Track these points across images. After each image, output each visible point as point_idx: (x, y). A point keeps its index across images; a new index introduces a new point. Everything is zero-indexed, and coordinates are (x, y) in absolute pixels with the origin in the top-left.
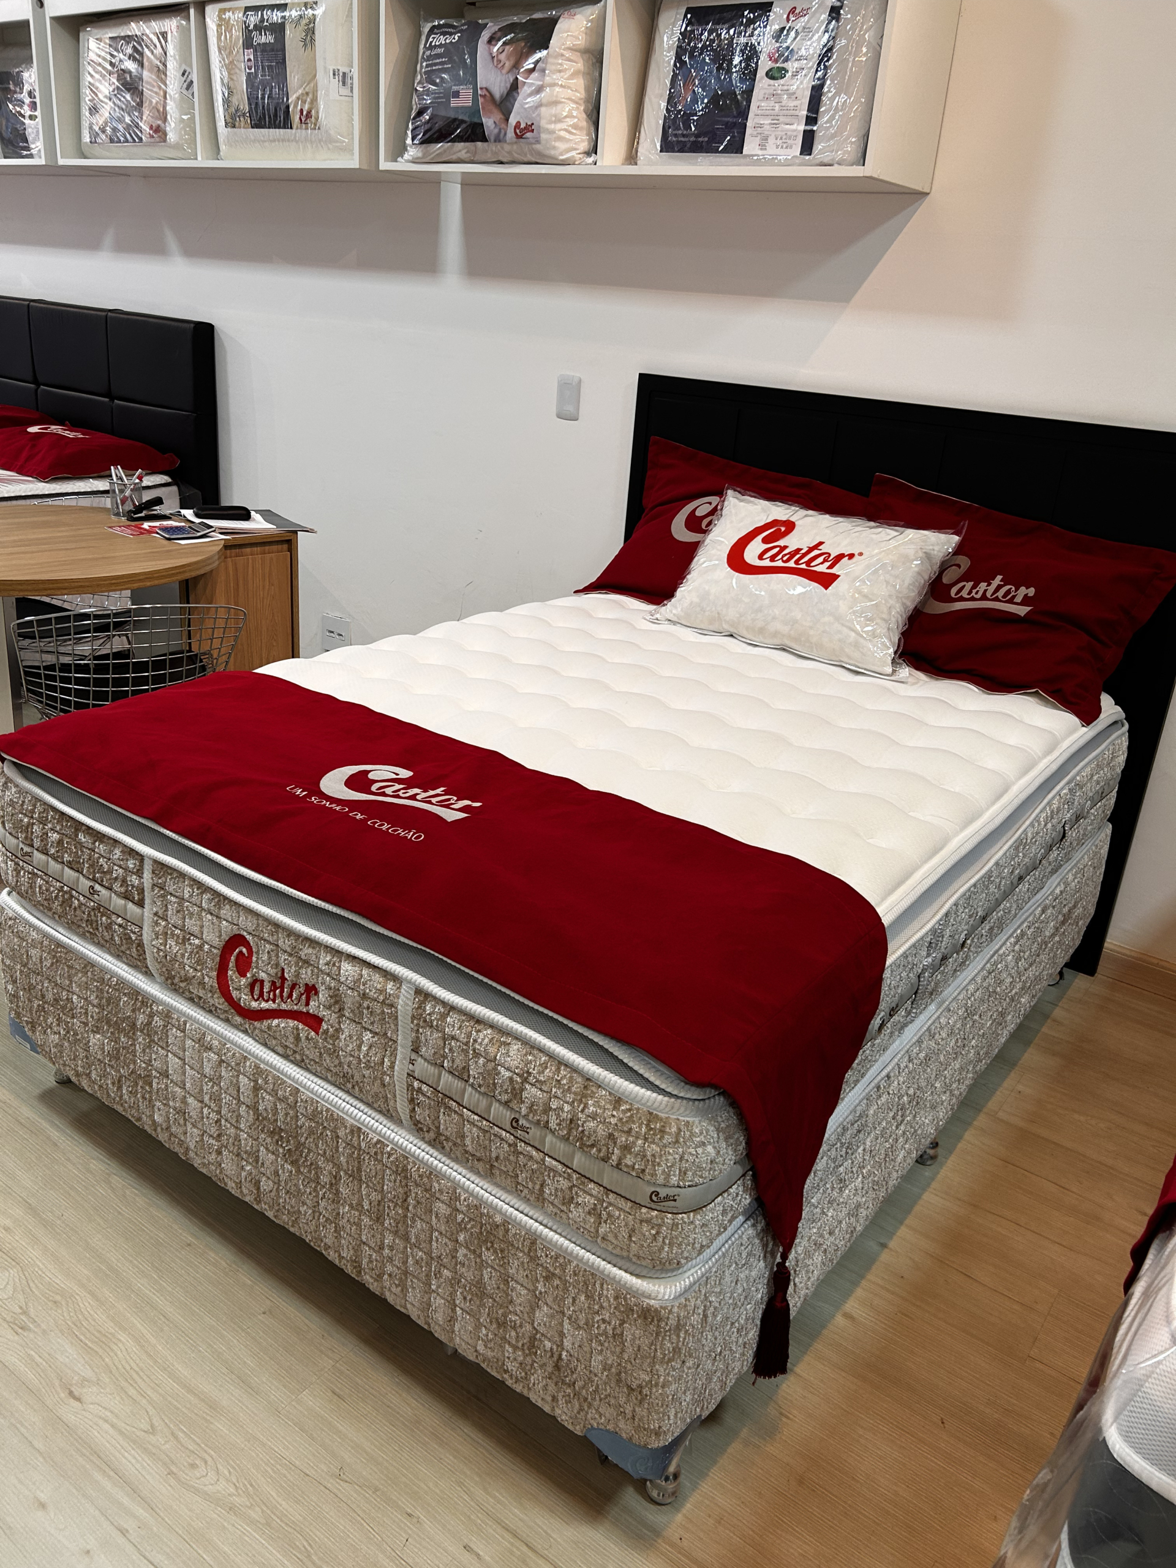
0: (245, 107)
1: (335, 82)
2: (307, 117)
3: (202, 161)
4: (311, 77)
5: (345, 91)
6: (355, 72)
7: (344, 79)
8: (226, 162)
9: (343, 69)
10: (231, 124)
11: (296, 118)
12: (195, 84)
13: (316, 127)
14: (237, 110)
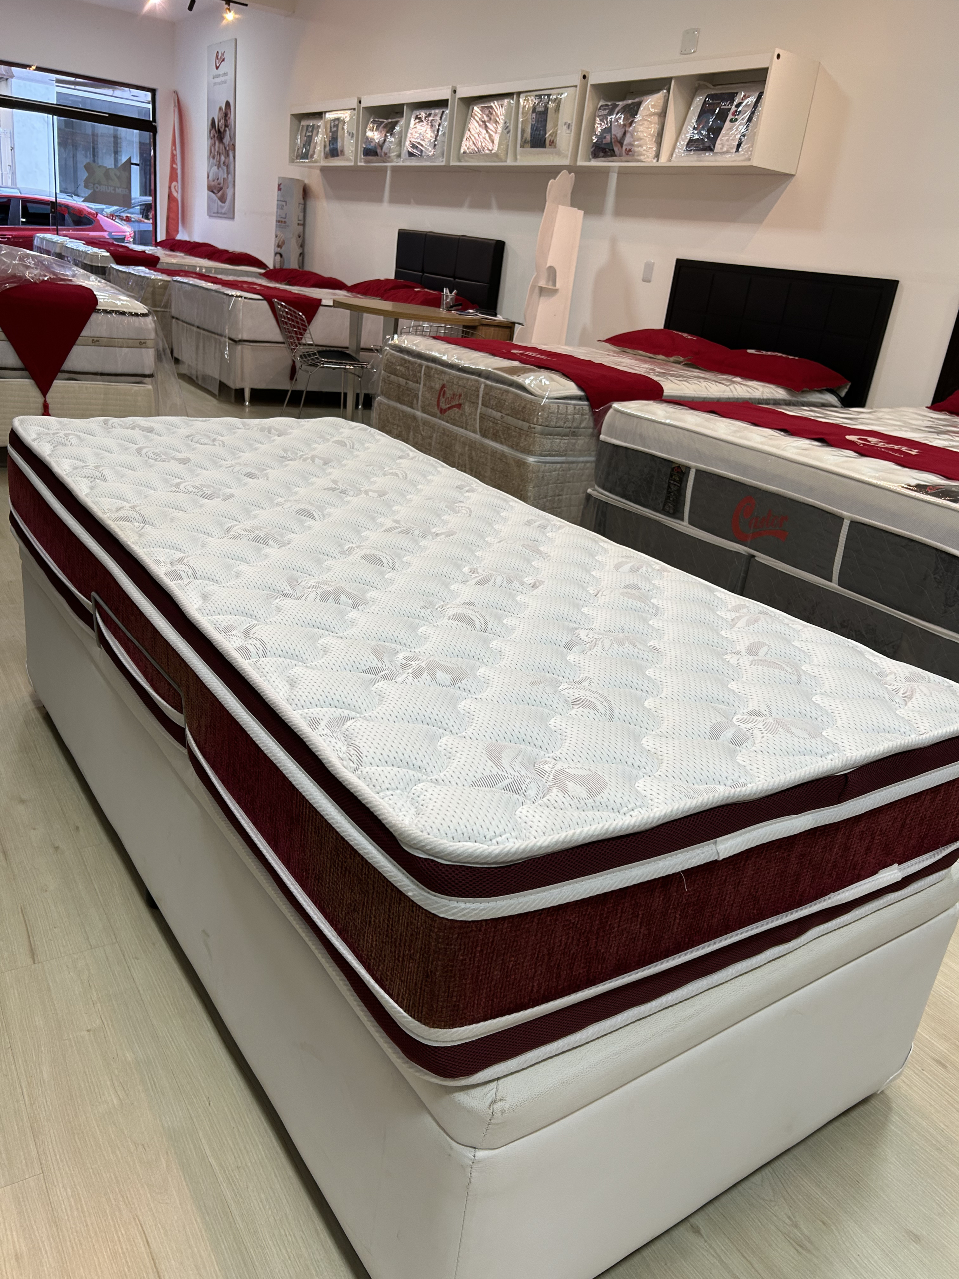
0: (529, 138)
1: (565, 128)
2: (553, 143)
3: (510, 162)
4: (556, 125)
5: (568, 132)
6: (574, 125)
7: (569, 126)
8: (518, 164)
9: (569, 122)
10: (522, 147)
11: (548, 142)
12: (511, 132)
13: (555, 147)
14: (526, 140)
